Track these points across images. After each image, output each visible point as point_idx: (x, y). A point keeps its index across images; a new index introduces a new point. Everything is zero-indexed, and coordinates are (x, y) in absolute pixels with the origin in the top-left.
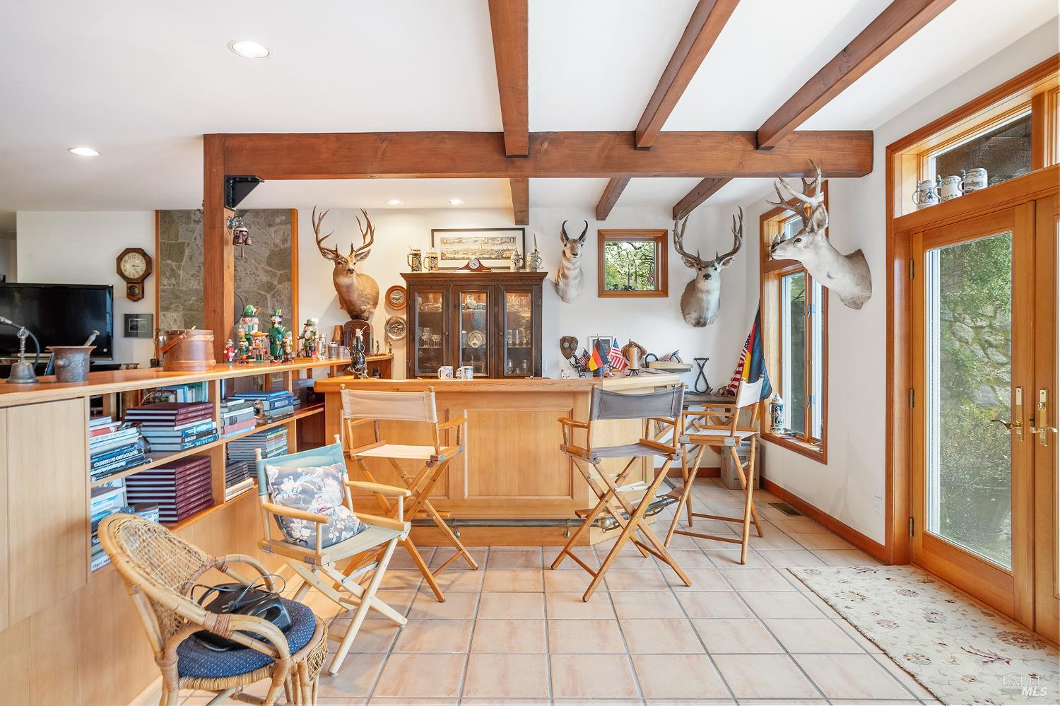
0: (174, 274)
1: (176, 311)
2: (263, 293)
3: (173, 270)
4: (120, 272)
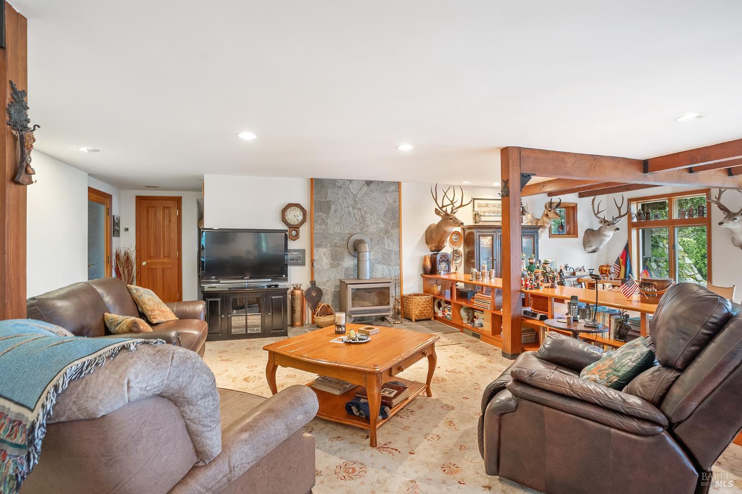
0: (324, 222)
1: (326, 247)
2: (382, 235)
3: (323, 219)
4: (284, 221)
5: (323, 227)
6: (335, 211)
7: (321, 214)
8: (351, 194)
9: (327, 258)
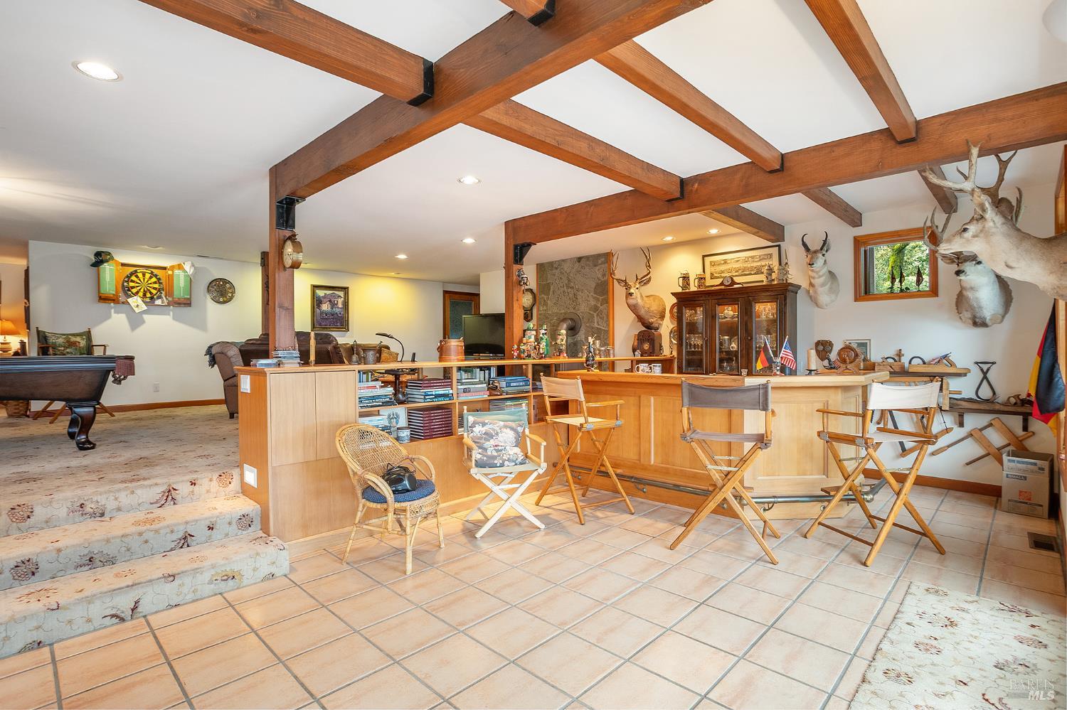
0: (545, 304)
2: (591, 312)
3: (545, 301)
5: (545, 308)
6: (553, 291)
8: (565, 274)
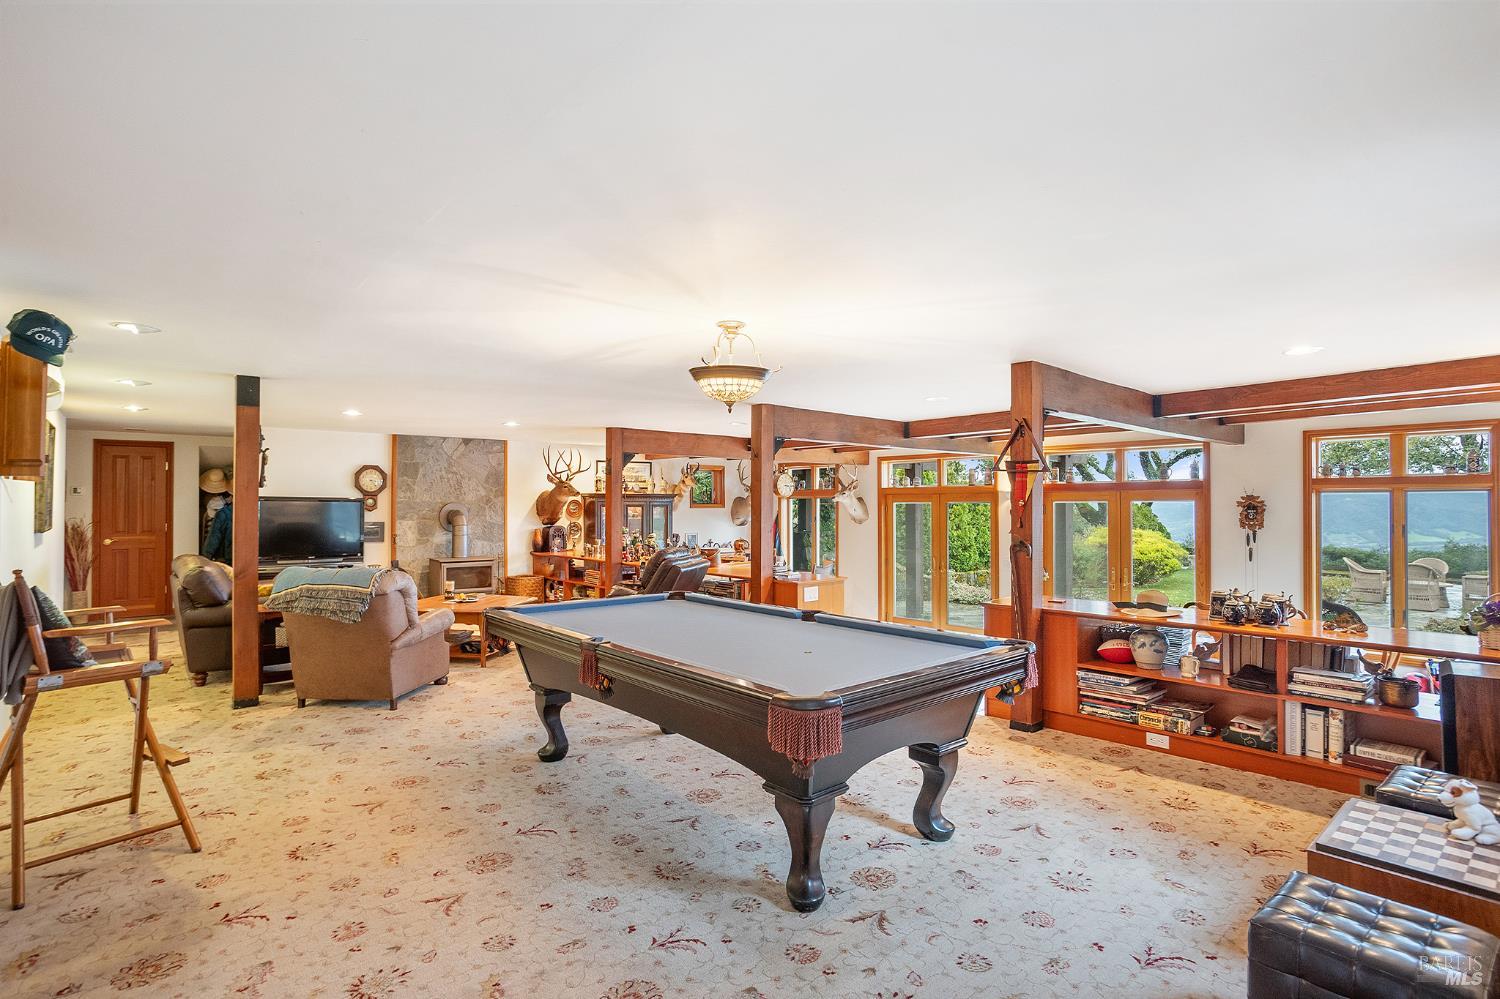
0: (410, 489)
1: (411, 519)
2: (482, 505)
3: (409, 485)
4: (358, 486)
5: (408, 494)
6: (424, 476)
7: (405, 478)
8: (444, 455)
9: (413, 533)
